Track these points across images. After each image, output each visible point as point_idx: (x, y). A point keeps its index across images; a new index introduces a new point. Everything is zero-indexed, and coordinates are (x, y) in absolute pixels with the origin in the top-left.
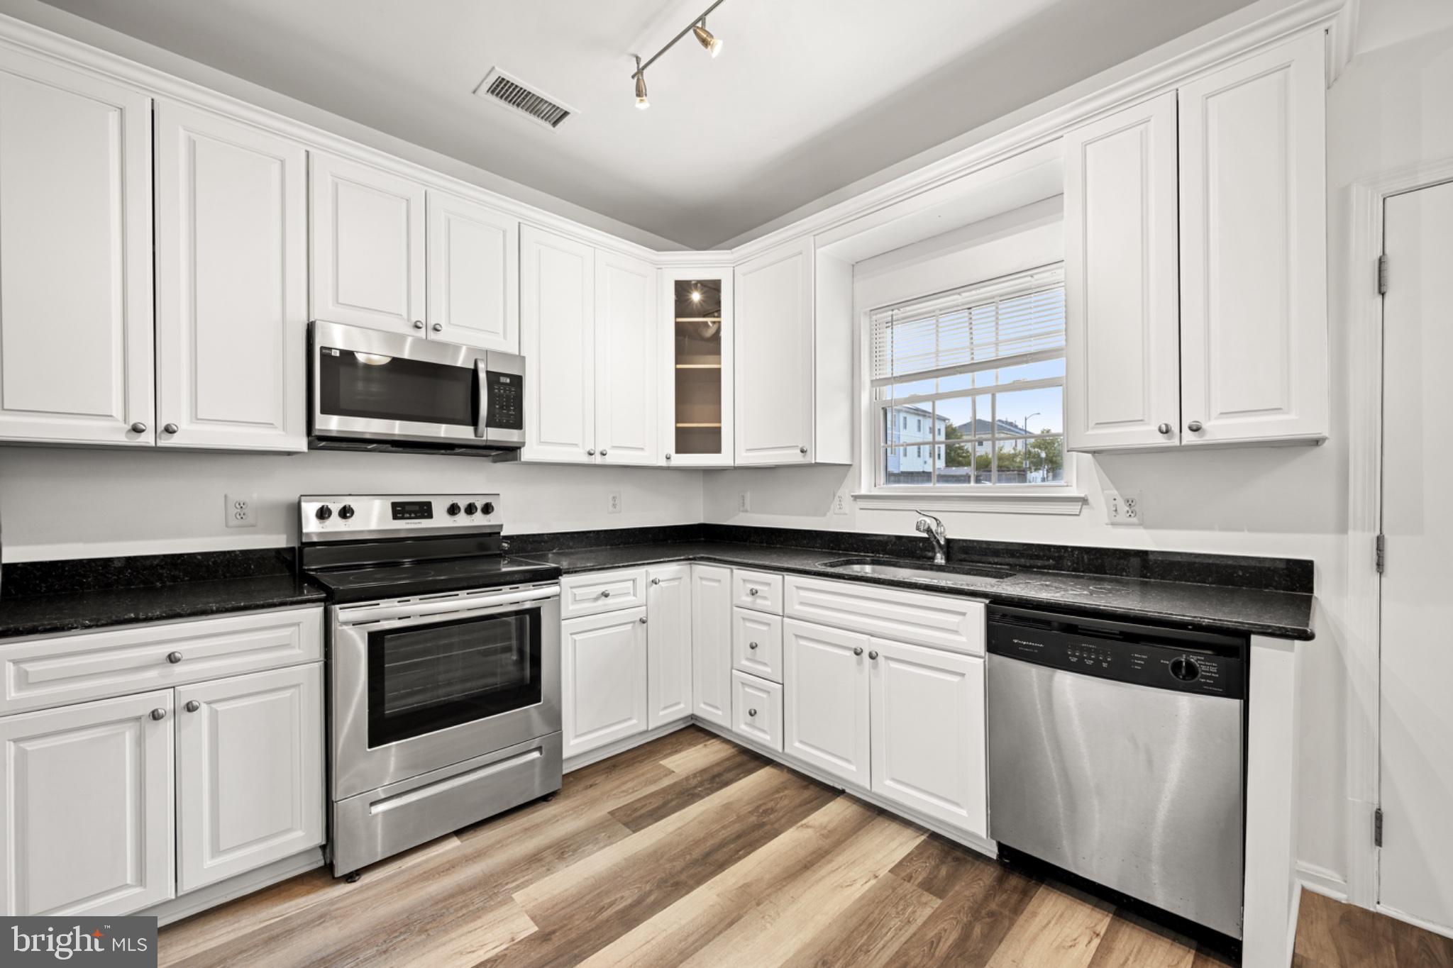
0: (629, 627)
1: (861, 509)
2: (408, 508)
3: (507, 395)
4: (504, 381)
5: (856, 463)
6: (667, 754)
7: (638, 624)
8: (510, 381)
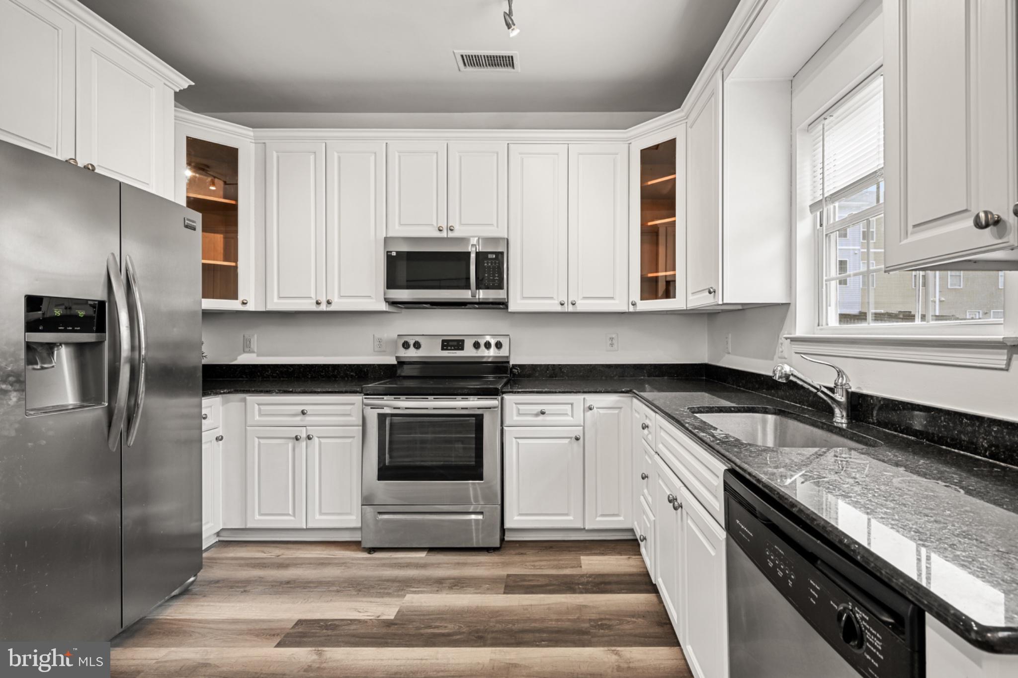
0: (567, 441)
1: (796, 353)
2: (451, 343)
3: (493, 267)
4: (492, 257)
5: (793, 302)
6: (594, 553)
7: (574, 439)
8: (495, 256)
